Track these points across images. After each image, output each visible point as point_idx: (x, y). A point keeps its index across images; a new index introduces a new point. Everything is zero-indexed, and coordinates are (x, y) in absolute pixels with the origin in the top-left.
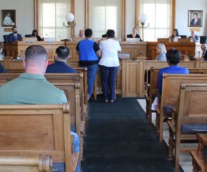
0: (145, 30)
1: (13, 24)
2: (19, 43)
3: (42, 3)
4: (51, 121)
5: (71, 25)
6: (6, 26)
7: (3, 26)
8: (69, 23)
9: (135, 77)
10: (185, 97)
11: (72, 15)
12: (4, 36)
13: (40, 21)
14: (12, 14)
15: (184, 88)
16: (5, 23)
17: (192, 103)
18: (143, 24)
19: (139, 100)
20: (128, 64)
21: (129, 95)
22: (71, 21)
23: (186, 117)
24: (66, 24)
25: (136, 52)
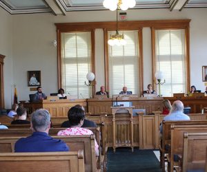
0: (161, 86)
1: (39, 84)
2: (44, 101)
3: (65, 63)
4: (68, 165)
5: (92, 83)
6: (31, 85)
7: (29, 86)
8: (90, 82)
9: (151, 130)
10: (188, 145)
11: (93, 74)
12: (30, 95)
13: (63, 80)
14: (37, 74)
15: (187, 137)
16: (31, 83)
17: (195, 151)
18: (159, 80)
19: (155, 152)
20: (144, 118)
21: (146, 147)
22: (92, 80)
23: (190, 163)
24: (87, 83)
25: (153, 107)
